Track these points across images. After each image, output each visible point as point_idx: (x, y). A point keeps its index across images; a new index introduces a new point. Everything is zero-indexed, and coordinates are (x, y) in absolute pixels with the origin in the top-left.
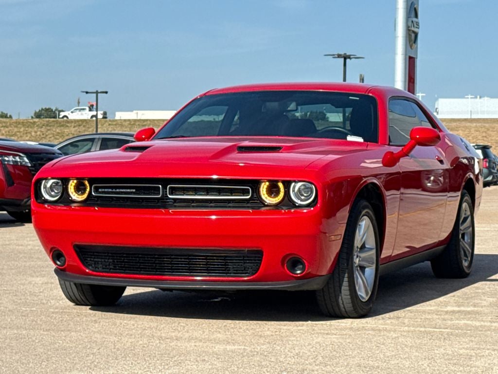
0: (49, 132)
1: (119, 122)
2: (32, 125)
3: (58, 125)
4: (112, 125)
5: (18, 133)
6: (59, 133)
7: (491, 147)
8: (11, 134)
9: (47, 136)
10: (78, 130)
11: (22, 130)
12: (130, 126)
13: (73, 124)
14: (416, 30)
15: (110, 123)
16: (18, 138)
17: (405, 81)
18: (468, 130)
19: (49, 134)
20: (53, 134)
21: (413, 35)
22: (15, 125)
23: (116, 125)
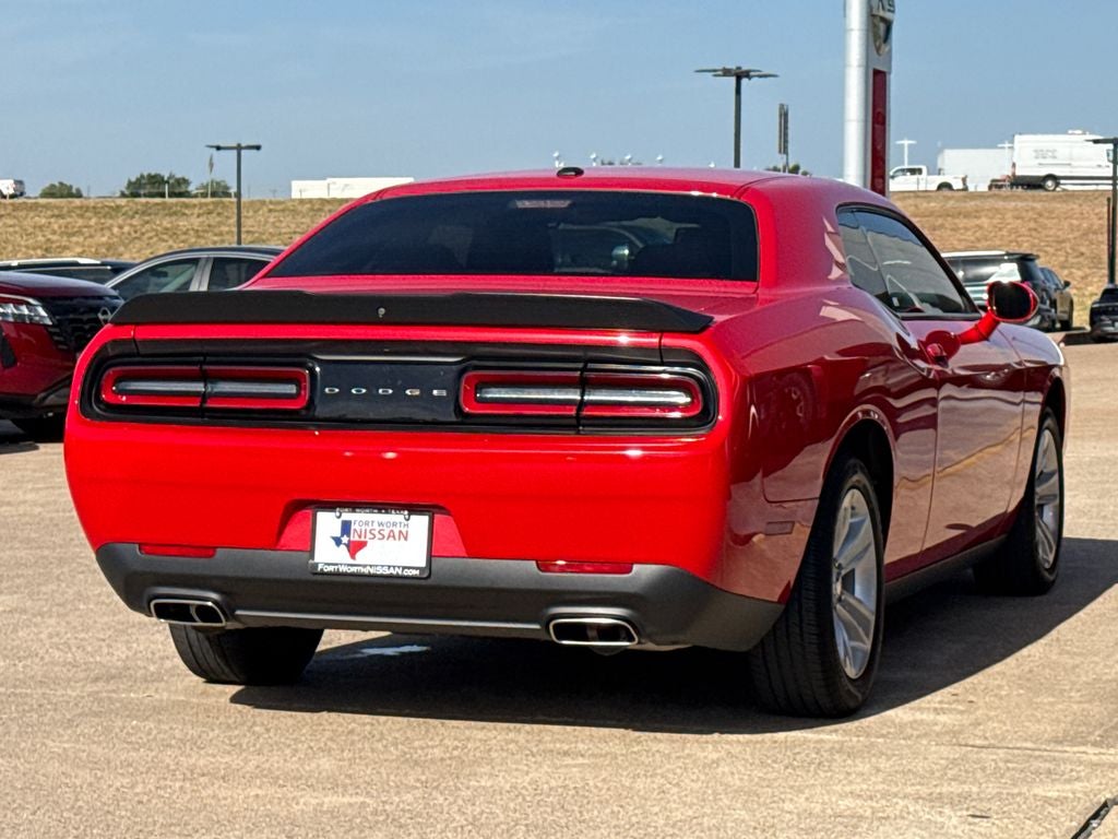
0: (147, 227)
1: (289, 204)
2: (113, 213)
3: (166, 212)
4: (276, 211)
5: (85, 230)
6: (167, 229)
7: (1038, 257)
8: (70, 231)
9: (143, 234)
10: (207, 222)
11: (93, 221)
12: (311, 214)
13: (196, 211)
14: (888, 15)
15: (271, 207)
16: (85, 238)
17: (866, 121)
18: (999, 216)
19: (147, 231)
20: (156, 231)
21: (882, 26)
22: (78, 212)
23: (283, 210)
